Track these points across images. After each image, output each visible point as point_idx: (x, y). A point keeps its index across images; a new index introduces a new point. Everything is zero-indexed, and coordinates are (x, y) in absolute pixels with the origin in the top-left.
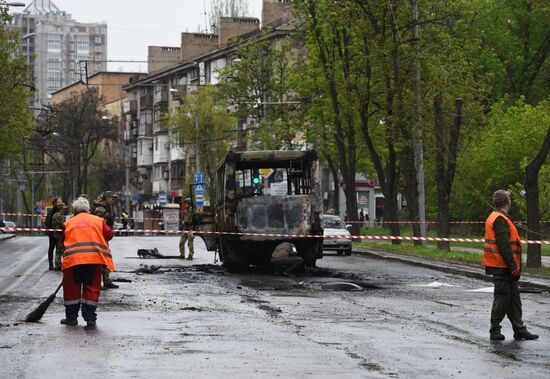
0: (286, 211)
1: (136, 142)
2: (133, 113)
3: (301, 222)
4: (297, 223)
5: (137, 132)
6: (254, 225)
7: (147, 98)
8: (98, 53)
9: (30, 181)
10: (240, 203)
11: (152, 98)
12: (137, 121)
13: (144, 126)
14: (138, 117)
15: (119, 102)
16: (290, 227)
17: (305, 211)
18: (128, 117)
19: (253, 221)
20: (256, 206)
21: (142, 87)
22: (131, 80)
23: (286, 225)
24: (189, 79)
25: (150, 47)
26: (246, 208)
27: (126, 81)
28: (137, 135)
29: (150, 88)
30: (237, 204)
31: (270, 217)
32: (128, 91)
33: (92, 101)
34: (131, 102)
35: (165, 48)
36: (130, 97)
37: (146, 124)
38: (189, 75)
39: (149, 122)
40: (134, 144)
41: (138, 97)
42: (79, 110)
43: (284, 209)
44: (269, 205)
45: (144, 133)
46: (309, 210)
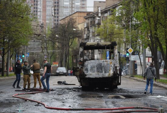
0: (104, 66)
1: (88, 39)
2: (88, 28)
3: (109, 70)
4: (108, 71)
5: (89, 35)
6: (91, 71)
7: (93, 22)
8: (83, 4)
9: (49, 54)
10: (85, 63)
11: (95, 22)
12: (89, 31)
13: (91, 33)
14: (90, 29)
15: (83, 23)
16: (105, 72)
17: (111, 66)
18: (86, 29)
19: (90, 70)
20: (91, 64)
21: (91, 17)
22: (87, 14)
23: (103, 72)
24: (108, 14)
25: (94, 1)
26: (88, 65)
27: (85, 15)
28: (89, 37)
29: (94, 18)
30: (84, 63)
31: (97, 69)
32: (86, 19)
33: (72, 23)
34: (87, 23)
35: (100, 2)
36: (87, 21)
37: (92, 32)
38: (108, 12)
39: (93, 31)
40: (88, 40)
41: (90, 21)
42: (67, 26)
43: (103, 65)
44: (97, 64)
45: (91, 35)
46: (113, 66)
